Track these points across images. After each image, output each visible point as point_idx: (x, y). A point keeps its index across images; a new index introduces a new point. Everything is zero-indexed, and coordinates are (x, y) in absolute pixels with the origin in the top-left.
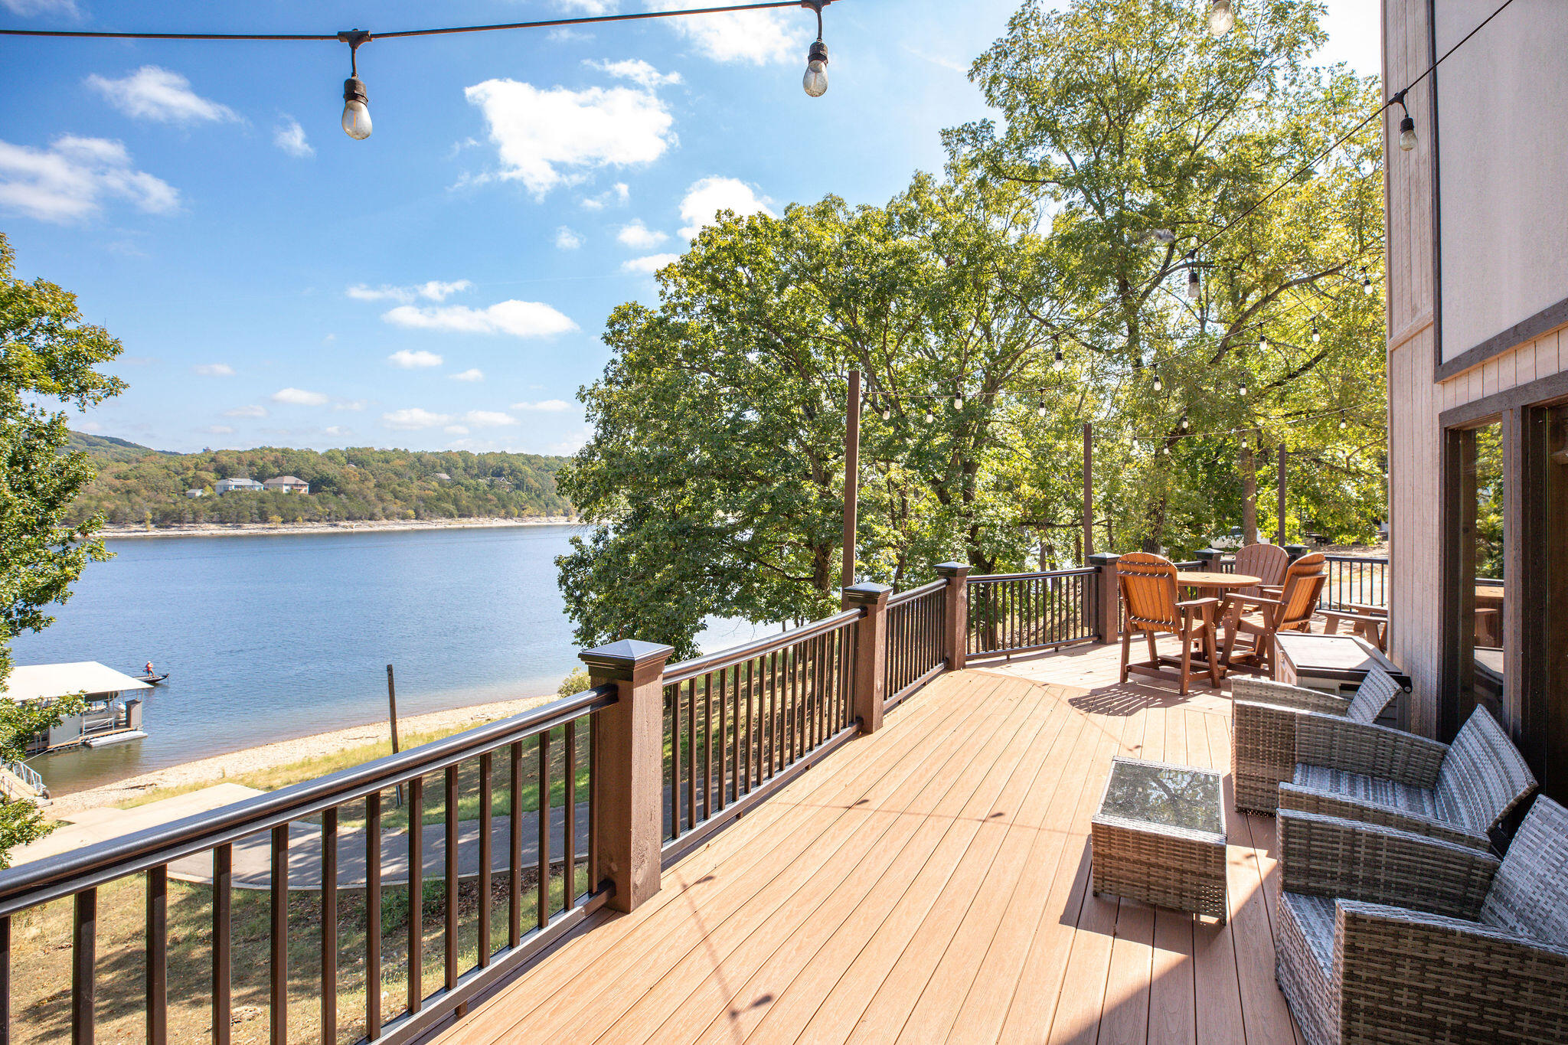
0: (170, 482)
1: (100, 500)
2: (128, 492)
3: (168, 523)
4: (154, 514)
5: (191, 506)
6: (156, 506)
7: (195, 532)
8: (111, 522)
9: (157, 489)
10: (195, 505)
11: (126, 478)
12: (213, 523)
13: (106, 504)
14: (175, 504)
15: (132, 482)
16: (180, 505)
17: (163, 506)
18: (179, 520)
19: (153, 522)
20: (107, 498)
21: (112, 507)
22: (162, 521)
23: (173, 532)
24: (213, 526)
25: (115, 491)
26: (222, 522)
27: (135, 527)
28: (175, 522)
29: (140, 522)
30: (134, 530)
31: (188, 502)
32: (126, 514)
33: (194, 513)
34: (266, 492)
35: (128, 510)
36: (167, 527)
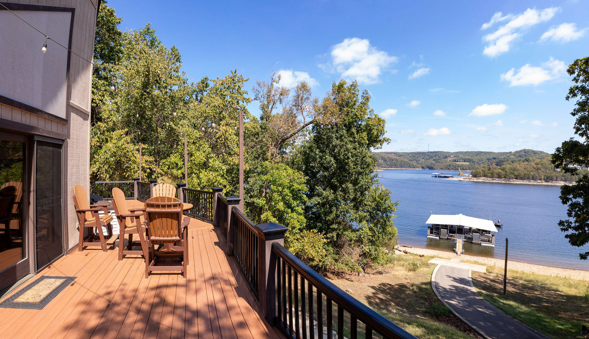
0: (550, 166)
1: (530, 172)
2: (538, 169)
3: (548, 180)
4: (544, 177)
5: (555, 175)
6: (545, 174)
7: (556, 184)
8: (533, 179)
9: (546, 168)
10: (557, 174)
11: (538, 164)
12: (563, 181)
13: (531, 173)
14: (551, 174)
15: (540, 166)
16: (552, 174)
17: (547, 174)
18: (552, 179)
19: (544, 180)
20: (532, 171)
21: (533, 174)
22: (547, 179)
23: (549, 184)
24: (562, 182)
25: (534, 169)
26: (565, 181)
27: (539, 181)
28: (551, 180)
29: (540, 180)
30: (539, 182)
31: (555, 173)
32: (536, 177)
33: (556, 177)
34: (582, 170)
35: (537, 175)
36: (548, 182)
